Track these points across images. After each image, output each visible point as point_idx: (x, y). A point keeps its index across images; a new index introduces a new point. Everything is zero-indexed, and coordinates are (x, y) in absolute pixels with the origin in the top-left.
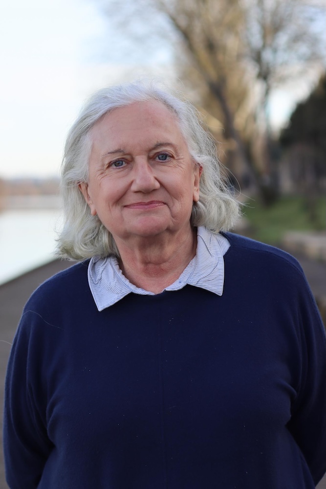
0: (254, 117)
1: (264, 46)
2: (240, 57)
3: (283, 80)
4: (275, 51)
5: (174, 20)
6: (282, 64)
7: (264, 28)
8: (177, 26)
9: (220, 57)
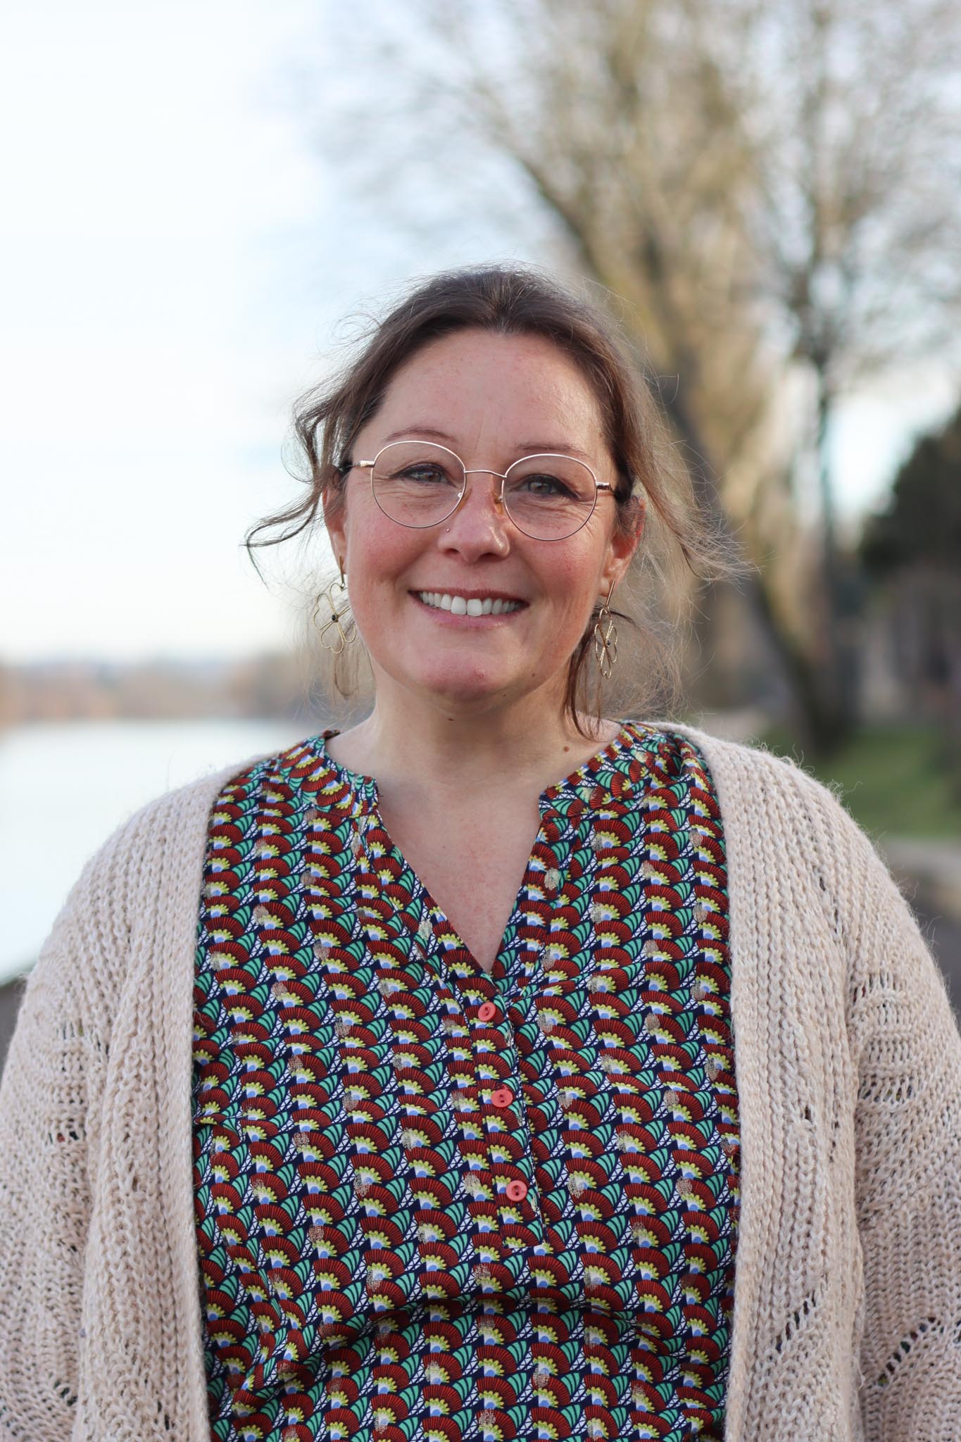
0: (786, 479)
1: (817, 257)
2: (740, 293)
3: (874, 364)
4: (850, 276)
5: (537, 176)
6: (871, 317)
7: (814, 202)
8: (547, 195)
9: (681, 291)
